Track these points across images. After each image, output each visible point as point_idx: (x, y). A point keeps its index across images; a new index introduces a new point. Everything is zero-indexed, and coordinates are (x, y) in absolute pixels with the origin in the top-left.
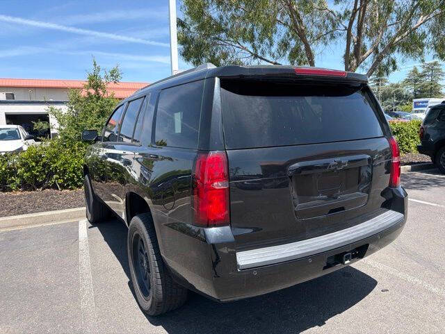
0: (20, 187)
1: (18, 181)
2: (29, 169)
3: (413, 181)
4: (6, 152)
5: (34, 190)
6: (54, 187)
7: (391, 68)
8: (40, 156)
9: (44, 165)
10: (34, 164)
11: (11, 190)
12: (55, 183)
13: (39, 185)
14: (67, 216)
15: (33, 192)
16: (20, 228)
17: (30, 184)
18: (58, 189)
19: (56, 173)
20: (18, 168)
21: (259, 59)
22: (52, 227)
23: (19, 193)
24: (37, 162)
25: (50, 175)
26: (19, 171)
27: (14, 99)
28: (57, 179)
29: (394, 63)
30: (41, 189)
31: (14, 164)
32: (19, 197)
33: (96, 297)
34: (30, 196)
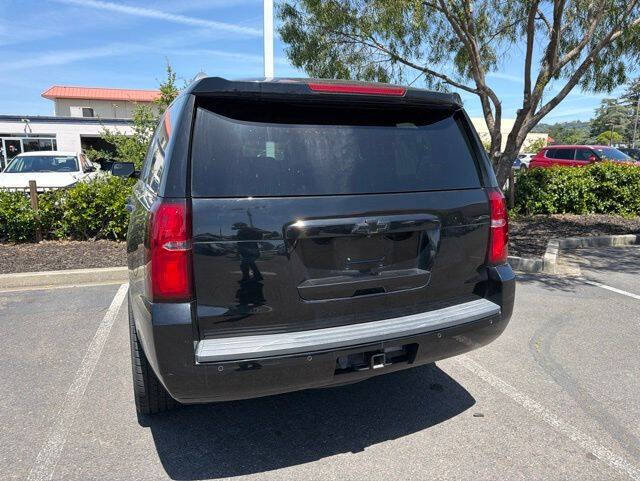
0: (68, 235)
1: (65, 227)
2: (78, 212)
3: (627, 259)
4: (50, 188)
5: (86, 239)
6: (111, 237)
7: (615, 79)
8: (94, 195)
9: (98, 207)
10: (84, 205)
11: (57, 239)
12: (111, 232)
13: (92, 234)
14: (109, 277)
15: (84, 242)
16: (48, 287)
17: (80, 232)
18: (115, 240)
19: (112, 218)
20: (65, 209)
21: (402, 64)
22: (85, 290)
23: (66, 243)
24: (89, 203)
25: (106, 220)
26: (66, 213)
27: (92, 115)
28: (113, 226)
29: (621, 70)
30: (94, 239)
31: (60, 204)
32: (65, 247)
33: (91, 382)
34: (77, 247)
